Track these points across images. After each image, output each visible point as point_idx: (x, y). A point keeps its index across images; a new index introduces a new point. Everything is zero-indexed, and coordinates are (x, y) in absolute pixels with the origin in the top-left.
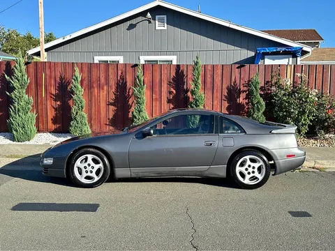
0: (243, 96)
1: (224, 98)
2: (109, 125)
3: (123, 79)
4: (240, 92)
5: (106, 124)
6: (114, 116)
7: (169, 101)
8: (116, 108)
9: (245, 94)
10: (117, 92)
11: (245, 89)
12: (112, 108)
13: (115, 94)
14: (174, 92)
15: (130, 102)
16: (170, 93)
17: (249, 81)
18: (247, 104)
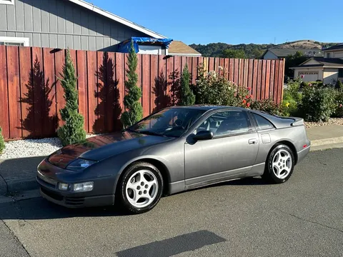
0: (169, 88)
1: (152, 90)
2: (22, 128)
3: (38, 68)
4: (166, 84)
5: (18, 128)
6: (29, 116)
7: (97, 95)
8: (30, 106)
9: (170, 86)
10: (32, 84)
11: (171, 81)
12: (25, 106)
13: (29, 88)
14: (103, 84)
15: (50, 97)
16: (98, 85)
17: (174, 72)
18: (173, 96)
